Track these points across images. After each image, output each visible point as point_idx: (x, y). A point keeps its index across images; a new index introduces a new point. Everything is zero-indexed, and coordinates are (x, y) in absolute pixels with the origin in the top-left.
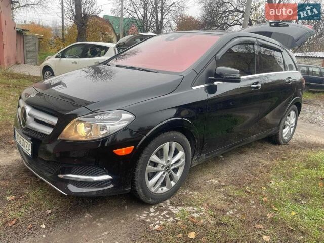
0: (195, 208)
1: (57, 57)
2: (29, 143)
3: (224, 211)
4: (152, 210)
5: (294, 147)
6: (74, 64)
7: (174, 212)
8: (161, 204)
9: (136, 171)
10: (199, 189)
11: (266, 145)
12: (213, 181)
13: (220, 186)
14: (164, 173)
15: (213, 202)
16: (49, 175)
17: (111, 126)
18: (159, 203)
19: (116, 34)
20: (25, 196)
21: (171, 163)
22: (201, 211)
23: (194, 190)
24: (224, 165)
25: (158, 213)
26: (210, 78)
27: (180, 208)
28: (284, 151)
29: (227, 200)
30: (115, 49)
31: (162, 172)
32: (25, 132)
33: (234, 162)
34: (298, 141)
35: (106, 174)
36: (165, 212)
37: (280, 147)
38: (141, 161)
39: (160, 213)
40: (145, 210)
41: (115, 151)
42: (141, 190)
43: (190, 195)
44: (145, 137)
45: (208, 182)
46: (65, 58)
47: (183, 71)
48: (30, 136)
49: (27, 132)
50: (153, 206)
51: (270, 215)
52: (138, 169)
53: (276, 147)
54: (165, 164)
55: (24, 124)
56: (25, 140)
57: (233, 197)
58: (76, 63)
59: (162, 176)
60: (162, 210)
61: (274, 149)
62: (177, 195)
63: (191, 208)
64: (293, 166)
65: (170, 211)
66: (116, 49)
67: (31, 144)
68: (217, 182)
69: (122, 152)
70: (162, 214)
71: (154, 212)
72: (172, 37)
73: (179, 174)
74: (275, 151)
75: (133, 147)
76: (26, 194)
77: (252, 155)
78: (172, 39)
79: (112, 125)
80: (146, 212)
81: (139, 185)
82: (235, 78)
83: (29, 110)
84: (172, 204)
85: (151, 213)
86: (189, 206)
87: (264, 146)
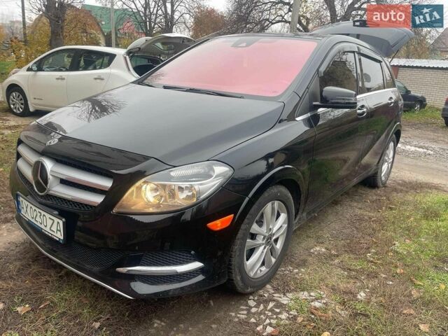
0: (312, 294)
1: (29, 70)
2: (56, 220)
3: (353, 295)
4: (252, 303)
5: (395, 190)
6: (60, 81)
7: (285, 302)
8: (261, 292)
9: (234, 250)
10: (304, 263)
11: (362, 190)
12: (318, 249)
13: (331, 257)
14: (265, 248)
15: (332, 281)
16: (96, 269)
17: (200, 187)
18: (257, 290)
19: (103, 33)
20: (48, 302)
21: (274, 232)
22: (322, 298)
23: (298, 266)
24: (322, 224)
25: (262, 307)
26: (314, 103)
27: (290, 295)
28: (385, 196)
29: (349, 277)
30: (125, 58)
31: (263, 246)
32: (44, 201)
33: (331, 218)
34: (394, 181)
35: (195, 260)
36: (271, 305)
37: (379, 192)
38: (240, 235)
39: (264, 306)
40: (241, 305)
41: (209, 225)
42: (239, 278)
43: (297, 273)
44: (247, 199)
45: (312, 251)
46: (44, 71)
47: (278, 94)
48: (55, 209)
49: (49, 202)
50: (251, 297)
51: (415, 294)
52: (236, 247)
53: (374, 191)
54: (267, 235)
55: (42, 189)
56: (48, 216)
57: (357, 271)
58: (63, 79)
59: (263, 252)
60: (266, 302)
61: (372, 195)
62: (277, 276)
63: (306, 293)
64: (408, 217)
65: (278, 301)
66: (127, 57)
67: (63, 222)
68: (323, 250)
69: (218, 224)
70: (269, 308)
71: (255, 307)
72: (242, 42)
73: (279, 246)
74: (375, 198)
75: (232, 215)
76: (48, 300)
77: (350, 205)
78: (244, 45)
79: (201, 184)
80: (244, 308)
81: (237, 270)
82: (349, 103)
83: (49, 165)
84: (277, 290)
85: (251, 307)
86: (302, 291)
87: (360, 191)
